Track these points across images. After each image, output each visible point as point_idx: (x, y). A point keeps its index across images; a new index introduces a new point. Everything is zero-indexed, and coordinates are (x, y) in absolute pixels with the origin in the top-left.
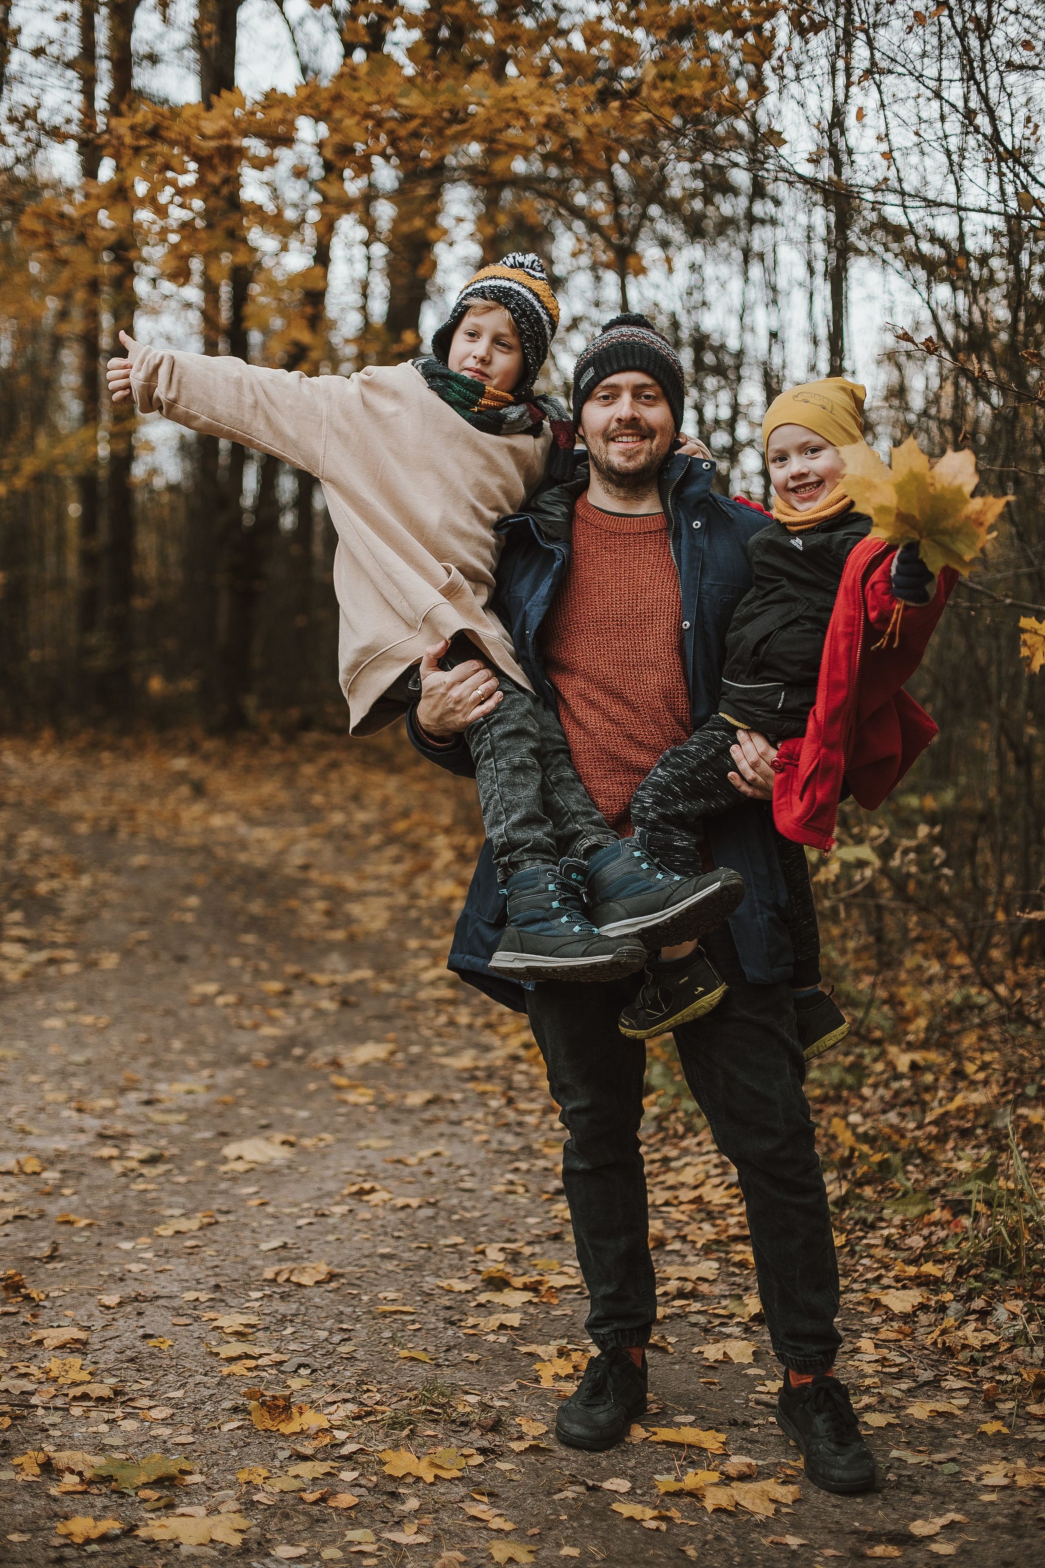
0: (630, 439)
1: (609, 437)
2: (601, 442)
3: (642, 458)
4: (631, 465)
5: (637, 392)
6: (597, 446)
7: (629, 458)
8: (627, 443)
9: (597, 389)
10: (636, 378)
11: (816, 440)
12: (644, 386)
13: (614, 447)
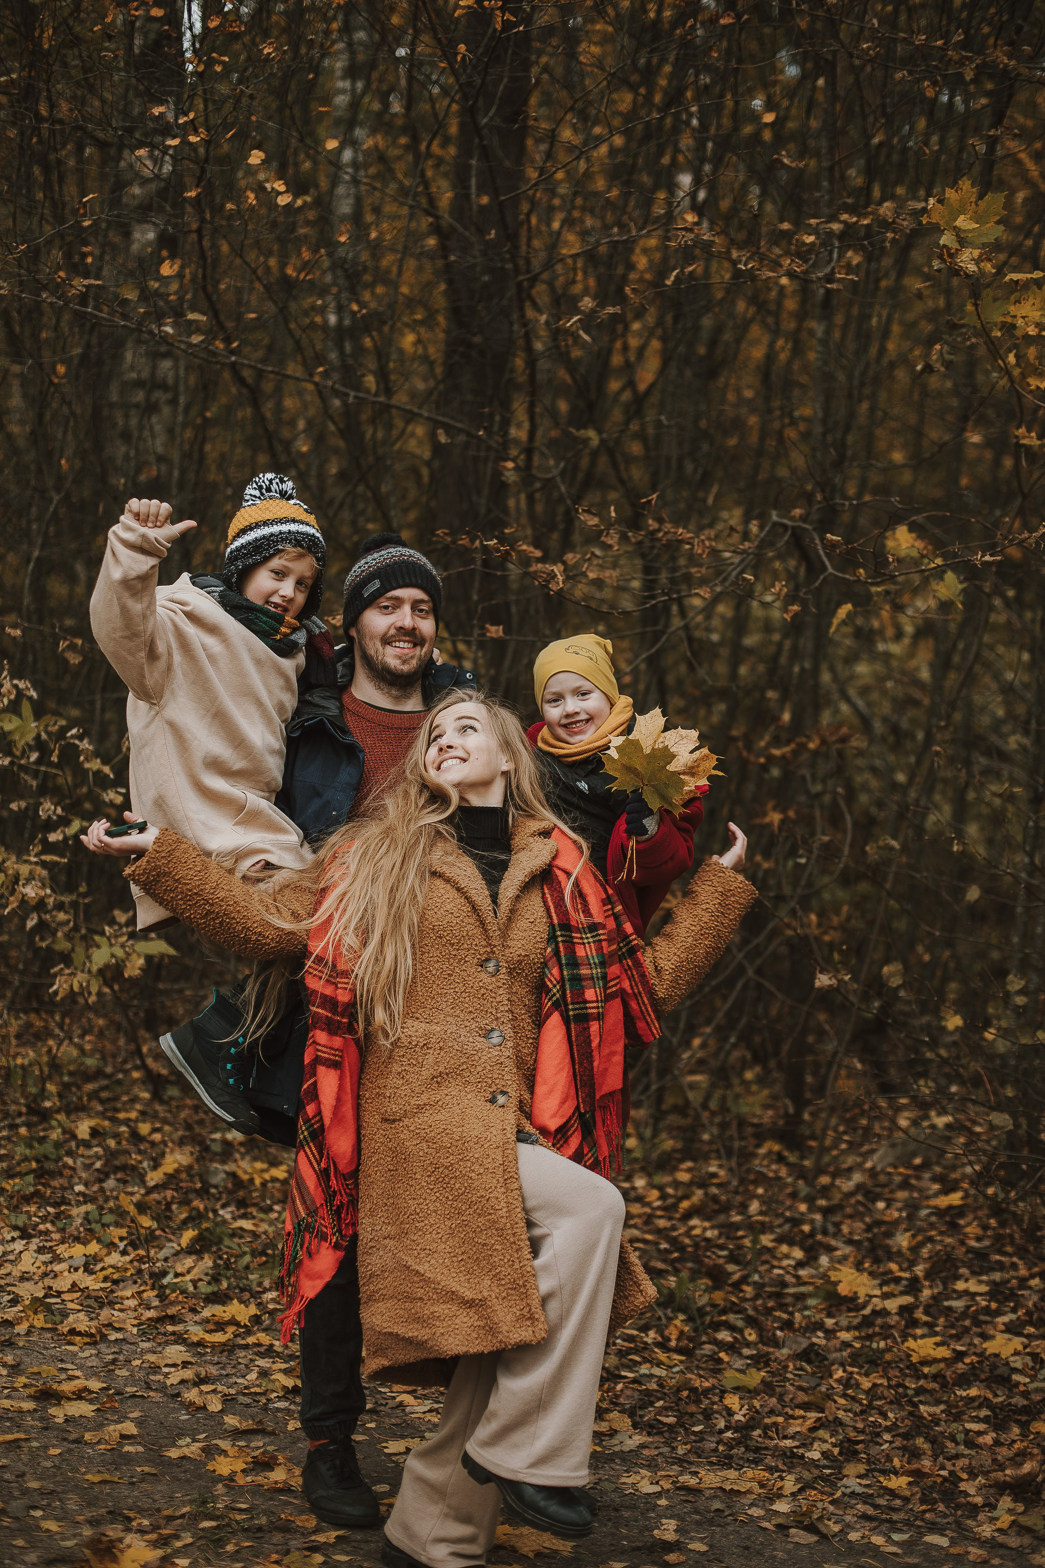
0: (406, 645)
1: (386, 641)
2: (378, 644)
3: (414, 662)
4: (405, 668)
5: (415, 605)
6: (374, 648)
7: (404, 662)
8: (404, 647)
9: (382, 599)
10: (416, 593)
11: (587, 686)
12: (422, 601)
13: (389, 650)
